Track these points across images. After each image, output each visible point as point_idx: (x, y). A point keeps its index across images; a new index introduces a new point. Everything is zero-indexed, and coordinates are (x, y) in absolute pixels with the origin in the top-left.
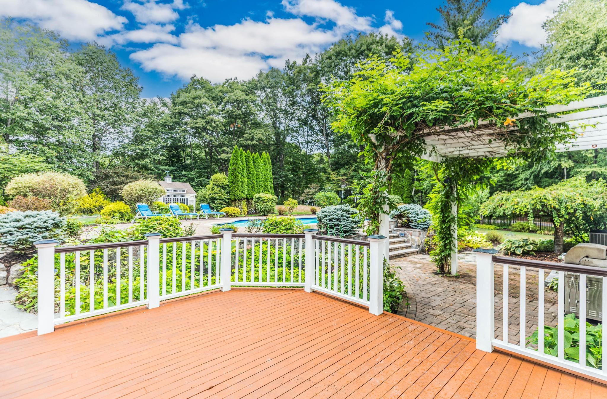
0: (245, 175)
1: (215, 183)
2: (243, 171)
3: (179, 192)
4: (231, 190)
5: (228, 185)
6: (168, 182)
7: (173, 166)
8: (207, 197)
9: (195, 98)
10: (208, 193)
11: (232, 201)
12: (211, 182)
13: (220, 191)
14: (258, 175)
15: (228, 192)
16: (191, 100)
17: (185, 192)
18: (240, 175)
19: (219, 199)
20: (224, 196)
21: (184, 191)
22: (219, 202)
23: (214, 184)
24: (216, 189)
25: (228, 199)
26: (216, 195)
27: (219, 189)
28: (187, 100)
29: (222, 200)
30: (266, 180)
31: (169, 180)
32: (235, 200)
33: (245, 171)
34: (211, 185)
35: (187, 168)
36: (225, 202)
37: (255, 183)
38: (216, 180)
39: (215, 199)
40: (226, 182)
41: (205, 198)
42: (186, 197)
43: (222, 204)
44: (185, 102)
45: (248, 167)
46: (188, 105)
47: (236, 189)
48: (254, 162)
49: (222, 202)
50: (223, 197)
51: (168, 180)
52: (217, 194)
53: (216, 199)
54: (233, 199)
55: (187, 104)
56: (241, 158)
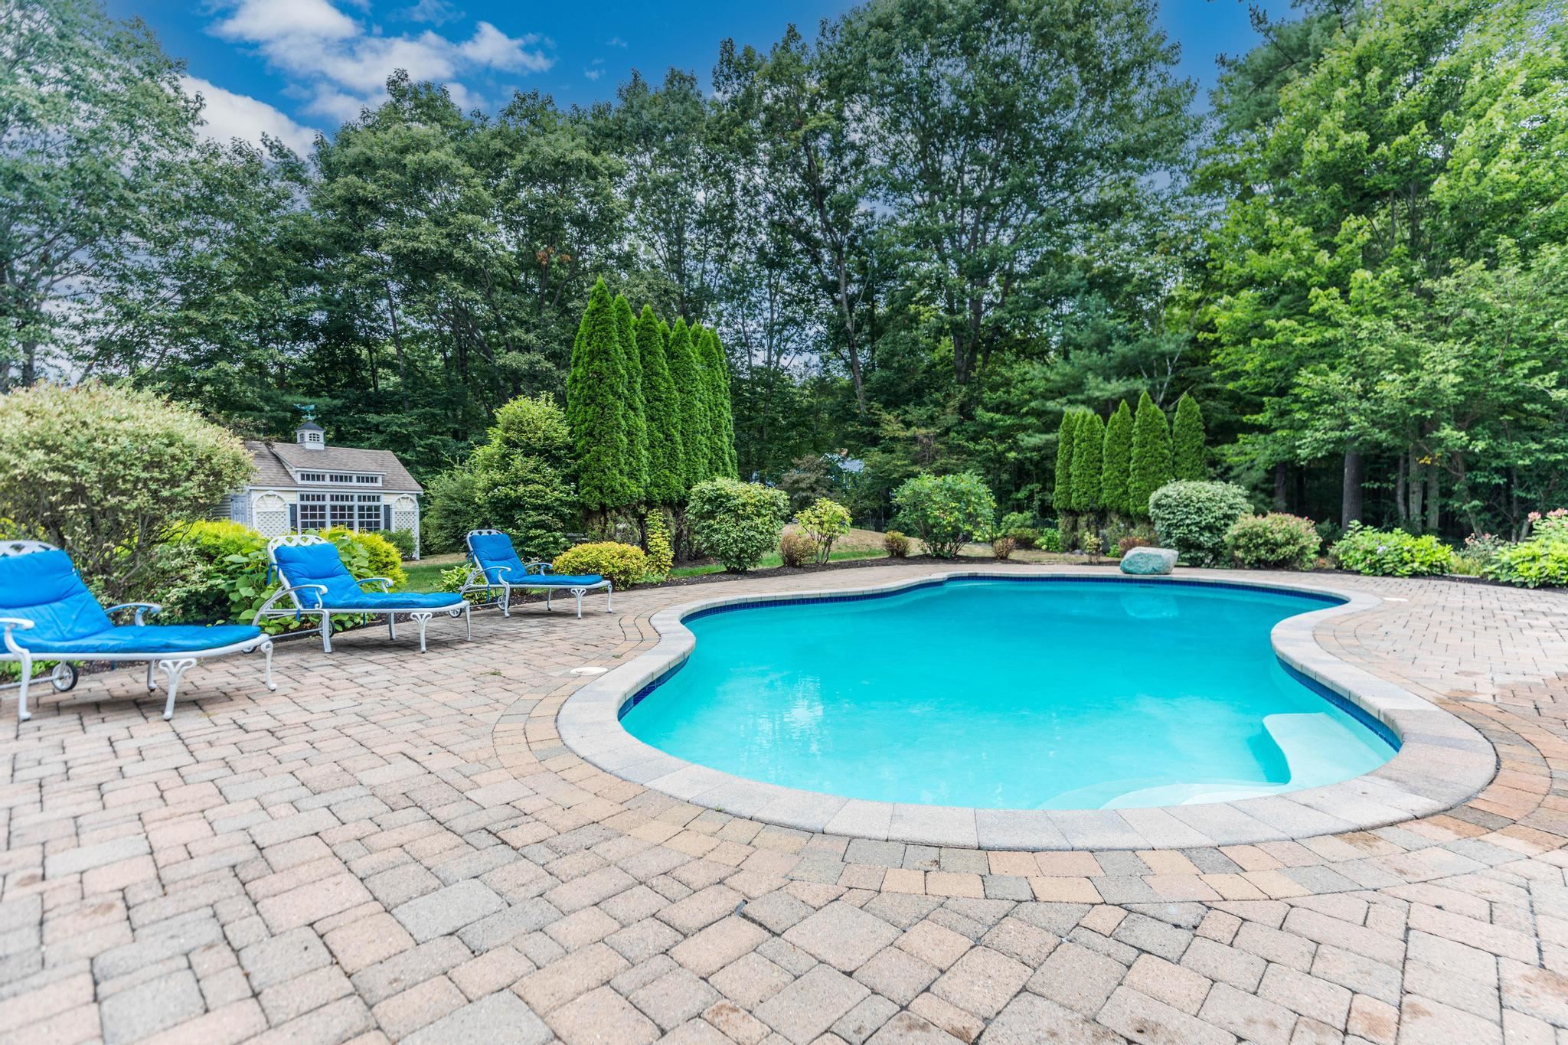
0: (639, 405)
1: (513, 435)
2: (631, 389)
3: (354, 483)
4: (586, 469)
5: (570, 448)
6: (309, 446)
7: (333, 397)
8: (479, 497)
9: (404, 150)
10: (482, 480)
11: (589, 514)
12: (496, 435)
13: (536, 470)
14: (687, 406)
15: (571, 478)
16: (392, 155)
17: (380, 484)
18: (621, 405)
19: (536, 508)
20: (558, 493)
21: (373, 480)
22: (534, 517)
23: (507, 441)
24: (518, 461)
25: (571, 505)
26: (521, 489)
27: (532, 462)
28: (377, 153)
29: (547, 508)
30: (717, 428)
31: (314, 438)
32: (603, 509)
33: (638, 387)
34: (494, 446)
35: (381, 402)
36: (561, 517)
37: (678, 438)
38: (517, 424)
39: (517, 504)
40: (562, 433)
41: (469, 501)
42: (385, 500)
43: (549, 529)
44: (368, 161)
45: (650, 374)
46: (380, 172)
47: (608, 461)
48: (671, 356)
49: (547, 518)
50: (551, 496)
51: (312, 440)
52: (526, 482)
53: (522, 508)
54: (595, 507)
55: (376, 168)
56: (621, 332)
